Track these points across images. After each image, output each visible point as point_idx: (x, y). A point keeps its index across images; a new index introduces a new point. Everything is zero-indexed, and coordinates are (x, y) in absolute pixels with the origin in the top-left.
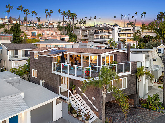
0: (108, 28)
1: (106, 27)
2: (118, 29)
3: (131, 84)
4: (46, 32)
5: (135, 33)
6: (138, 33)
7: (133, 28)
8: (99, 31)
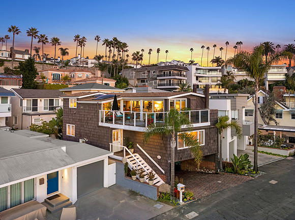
0: (179, 67)
1: (176, 66)
2: (197, 69)
3: (210, 139)
4: (76, 73)
5: (225, 76)
6: (229, 75)
7: (220, 68)
8: (164, 73)
